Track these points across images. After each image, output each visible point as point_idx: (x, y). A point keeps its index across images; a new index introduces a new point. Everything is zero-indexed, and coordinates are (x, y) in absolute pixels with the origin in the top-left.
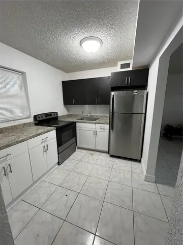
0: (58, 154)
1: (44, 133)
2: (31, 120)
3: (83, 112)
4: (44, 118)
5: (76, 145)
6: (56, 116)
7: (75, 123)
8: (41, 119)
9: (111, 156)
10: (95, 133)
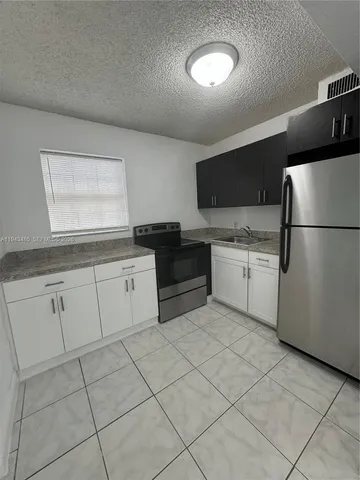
0: (159, 301)
1: (127, 257)
2: (130, 234)
3: (236, 224)
4: (151, 232)
6: (175, 230)
7: (210, 245)
8: (144, 233)
9: (283, 344)
10: (247, 273)
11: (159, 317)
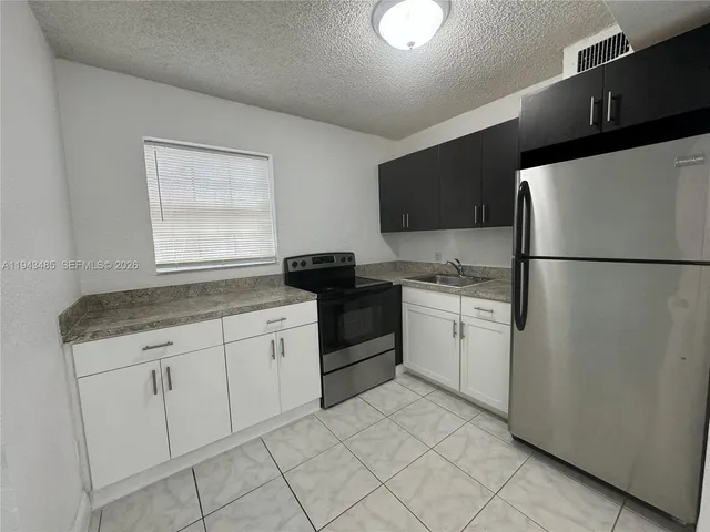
0: (322, 374)
1: (275, 304)
2: (279, 270)
3: (438, 256)
4: (310, 266)
5: (399, 360)
6: (347, 263)
7: (400, 287)
8: (299, 268)
9: (520, 442)
10: (460, 330)
11: (322, 399)
